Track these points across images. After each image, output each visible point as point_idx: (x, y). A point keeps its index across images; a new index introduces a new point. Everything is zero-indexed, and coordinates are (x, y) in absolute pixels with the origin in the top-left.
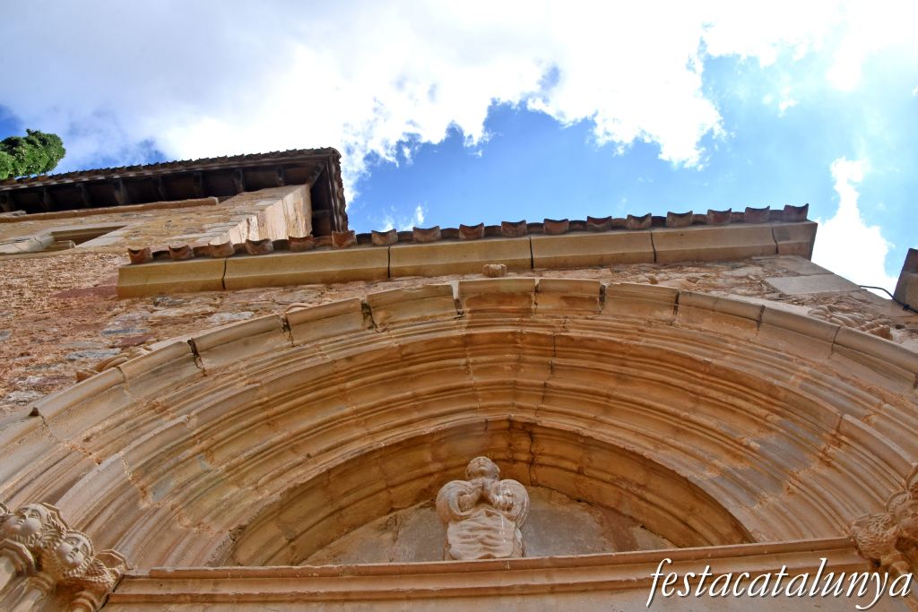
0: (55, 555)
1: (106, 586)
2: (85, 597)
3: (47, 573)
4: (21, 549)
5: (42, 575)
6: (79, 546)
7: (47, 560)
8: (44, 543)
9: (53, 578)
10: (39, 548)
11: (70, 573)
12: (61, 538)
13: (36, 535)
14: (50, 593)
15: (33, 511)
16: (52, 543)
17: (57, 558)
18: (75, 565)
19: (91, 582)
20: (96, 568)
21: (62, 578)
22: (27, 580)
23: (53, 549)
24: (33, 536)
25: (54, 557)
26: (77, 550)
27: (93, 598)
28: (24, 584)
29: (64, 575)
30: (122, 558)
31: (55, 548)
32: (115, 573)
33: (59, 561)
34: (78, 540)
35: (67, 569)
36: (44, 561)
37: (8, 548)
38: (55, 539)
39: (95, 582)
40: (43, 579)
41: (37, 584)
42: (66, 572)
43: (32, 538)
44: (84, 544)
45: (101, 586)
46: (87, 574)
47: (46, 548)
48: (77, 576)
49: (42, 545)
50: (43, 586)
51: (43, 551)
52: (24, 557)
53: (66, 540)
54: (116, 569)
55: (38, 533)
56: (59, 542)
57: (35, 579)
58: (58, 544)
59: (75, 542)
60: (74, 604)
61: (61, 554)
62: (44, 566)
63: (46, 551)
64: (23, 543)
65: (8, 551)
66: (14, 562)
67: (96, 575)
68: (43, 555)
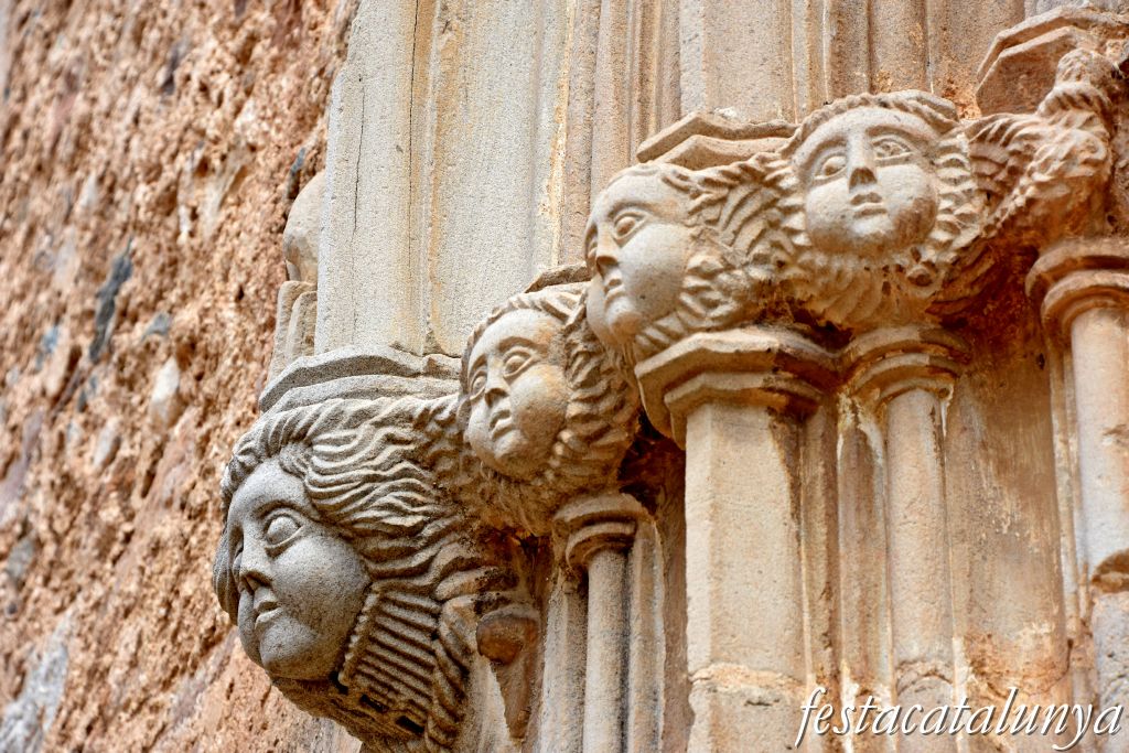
0: (820, 260)
1: (1078, 171)
2: (1059, 273)
3: (870, 328)
4: (702, 352)
5: (861, 347)
6: (858, 157)
7: (825, 295)
8: (760, 260)
9: (899, 323)
10: (762, 288)
11: (929, 254)
12: (786, 193)
13: (696, 271)
14: (953, 366)
15: (612, 214)
16: (780, 237)
17: (836, 264)
18: (916, 225)
19: (1022, 212)
20: (997, 153)
21: (925, 294)
22: (844, 400)
23: (800, 249)
24: (692, 282)
25: (824, 271)
26: (865, 176)
27: (1084, 249)
28: (846, 421)
29: (921, 281)
30: (1059, 22)
31: (801, 240)
32: (1066, 102)
33: (850, 265)
34: (837, 142)
35: (902, 259)
36: (819, 307)
37: (671, 386)
38: (774, 213)
39: (1031, 202)
40: (880, 354)
41: (882, 382)
42: (916, 269)
43: (695, 291)
44: (874, 131)
45: (1060, 191)
46: (993, 198)
47: (781, 265)
48: (965, 238)
49: (759, 273)
50: (902, 374)
51: (785, 284)
52: (742, 363)
53: (806, 182)
54: (1061, 87)
55: (695, 261)
56: (789, 211)
57: (859, 377)
58: (796, 221)
59: (835, 161)
60: (1055, 322)
61: (833, 240)
62: (837, 318)
63: (792, 272)
64: (691, 331)
65: (679, 393)
66: (738, 401)
67: (1015, 173)
68: (799, 294)
